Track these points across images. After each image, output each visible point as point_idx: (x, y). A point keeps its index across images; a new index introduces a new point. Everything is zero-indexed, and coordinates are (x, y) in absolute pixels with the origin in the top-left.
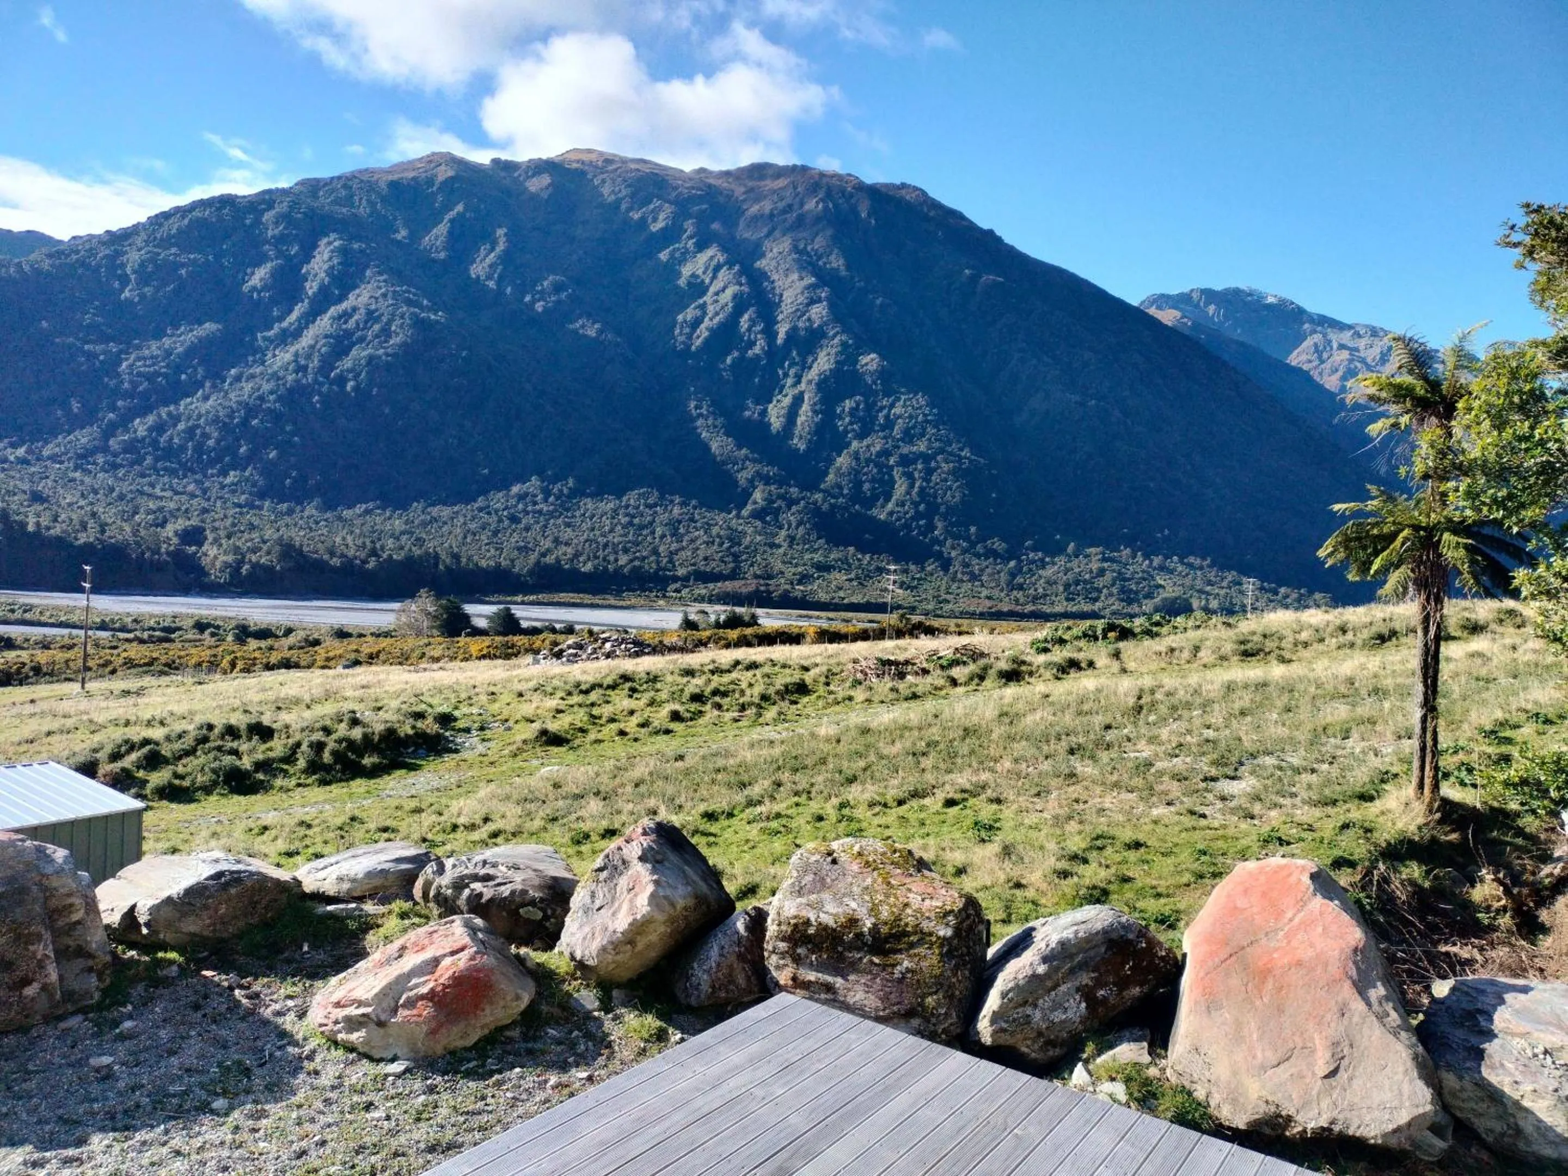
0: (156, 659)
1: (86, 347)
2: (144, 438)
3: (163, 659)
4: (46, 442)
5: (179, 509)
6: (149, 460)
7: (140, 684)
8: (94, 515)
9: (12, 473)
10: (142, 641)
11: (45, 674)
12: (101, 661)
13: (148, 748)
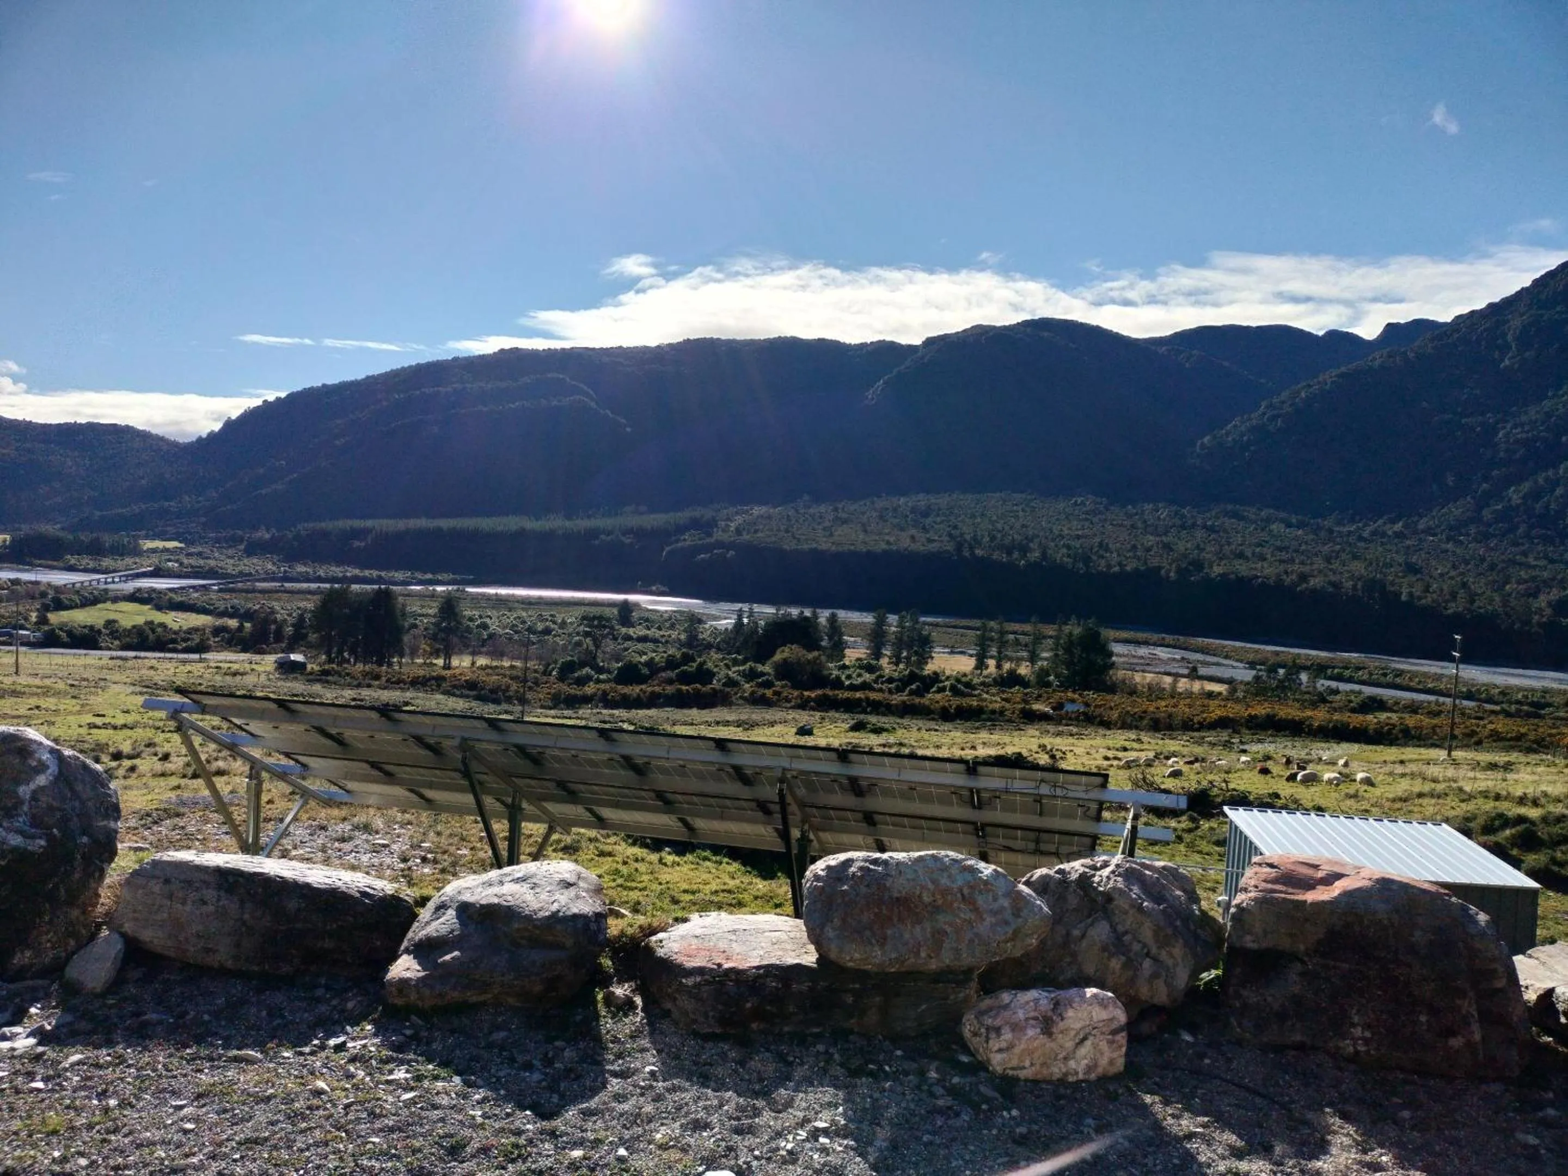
0: (1524, 735)
1: (1463, 421)
2: (1518, 506)
3: (1532, 736)
4: (1421, 517)
5: (1553, 579)
6: (1522, 530)
7: (1507, 759)
8: (1464, 585)
9: (1388, 547)
10: (1508, 714)
11: (1413, 738)
12: (1467, 731)
13: (1523, 826)
